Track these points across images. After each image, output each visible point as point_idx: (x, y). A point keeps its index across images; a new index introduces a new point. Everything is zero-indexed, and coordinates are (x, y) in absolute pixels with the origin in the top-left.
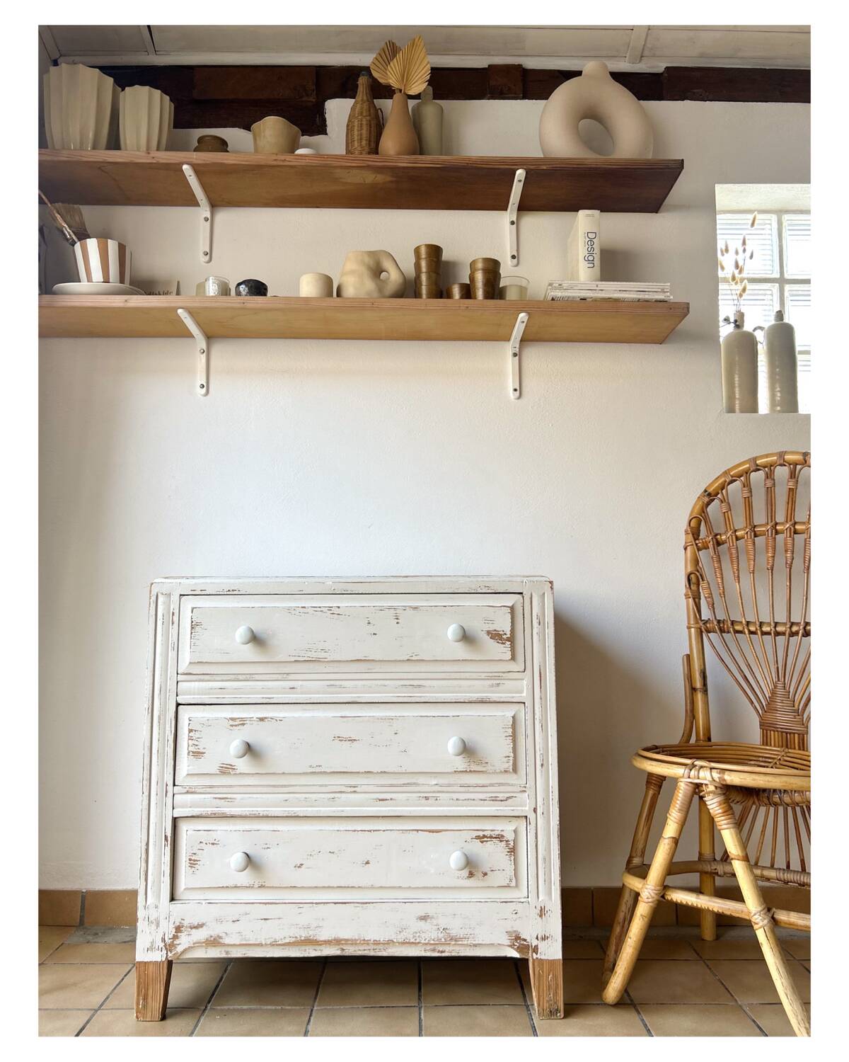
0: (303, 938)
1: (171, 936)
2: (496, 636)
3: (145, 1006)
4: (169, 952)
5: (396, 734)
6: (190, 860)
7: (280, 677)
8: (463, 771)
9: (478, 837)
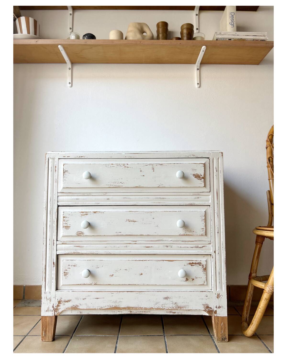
0: (113, 307)
1: (56, 305)
2: (197, 176)
3: (45, 335)
4: (55, 312)
5: (153, 219)
6: (64, 273)
7: (102, 194)
8: (183, 235)
9: (190, 264)
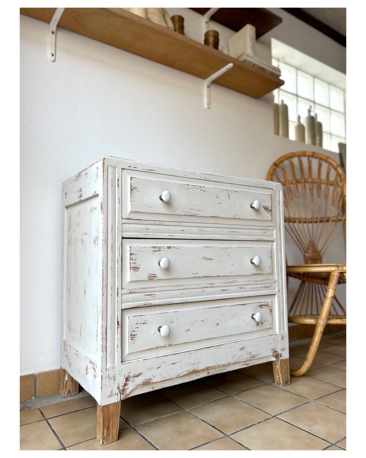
0: (192, 371)
1: (123, 385)
2: (266, 208)
3: (108, 434)
4: (122, 395)
5: (229, 256)
6: (131, 335)
7: (176, 224)
8: (255, 274)
9: (260, 306)
